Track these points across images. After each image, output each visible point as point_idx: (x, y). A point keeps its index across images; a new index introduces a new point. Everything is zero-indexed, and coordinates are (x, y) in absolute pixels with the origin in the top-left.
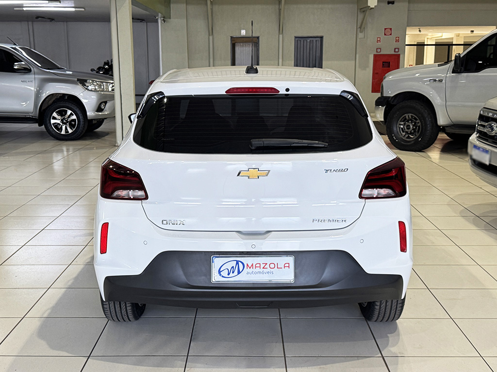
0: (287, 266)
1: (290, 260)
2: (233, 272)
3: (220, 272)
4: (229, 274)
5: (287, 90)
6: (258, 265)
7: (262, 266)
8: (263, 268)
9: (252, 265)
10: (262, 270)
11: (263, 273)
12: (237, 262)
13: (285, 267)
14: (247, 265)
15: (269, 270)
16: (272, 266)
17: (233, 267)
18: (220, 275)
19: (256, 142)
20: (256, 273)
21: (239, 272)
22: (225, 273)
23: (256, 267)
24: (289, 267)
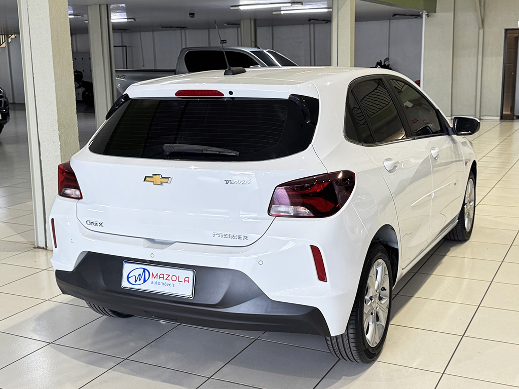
0: (186, 280)
1: (190, 274)
2: (140, 280)
3: (128, 278)
4: (136, 281)
5: (231, 93)
6: (162, 276)
7: (166, 277)
8: (166, 279)
9: (157, 275)
10: (164, 281)
11: (165, 284)
12: (144, 270)
13: (185, 281)
14: (153, 274)
15: (171, 282)
16: (174, 278)
17: (140, 275)
18: (128, 281)
19: (168, 147)
20: (159, 284)
21: (145, 281)
22: (132, 280)
23: (160, 277)
24: (188, 281)
